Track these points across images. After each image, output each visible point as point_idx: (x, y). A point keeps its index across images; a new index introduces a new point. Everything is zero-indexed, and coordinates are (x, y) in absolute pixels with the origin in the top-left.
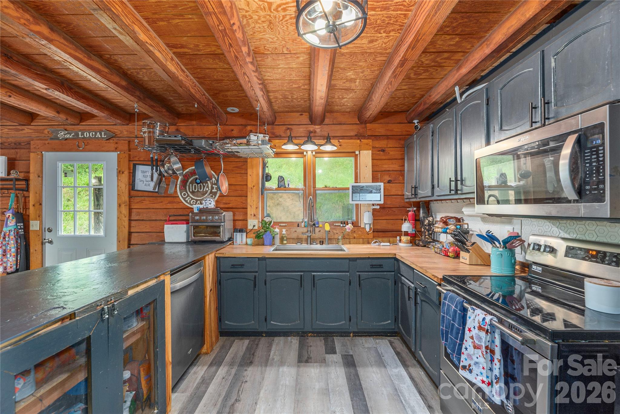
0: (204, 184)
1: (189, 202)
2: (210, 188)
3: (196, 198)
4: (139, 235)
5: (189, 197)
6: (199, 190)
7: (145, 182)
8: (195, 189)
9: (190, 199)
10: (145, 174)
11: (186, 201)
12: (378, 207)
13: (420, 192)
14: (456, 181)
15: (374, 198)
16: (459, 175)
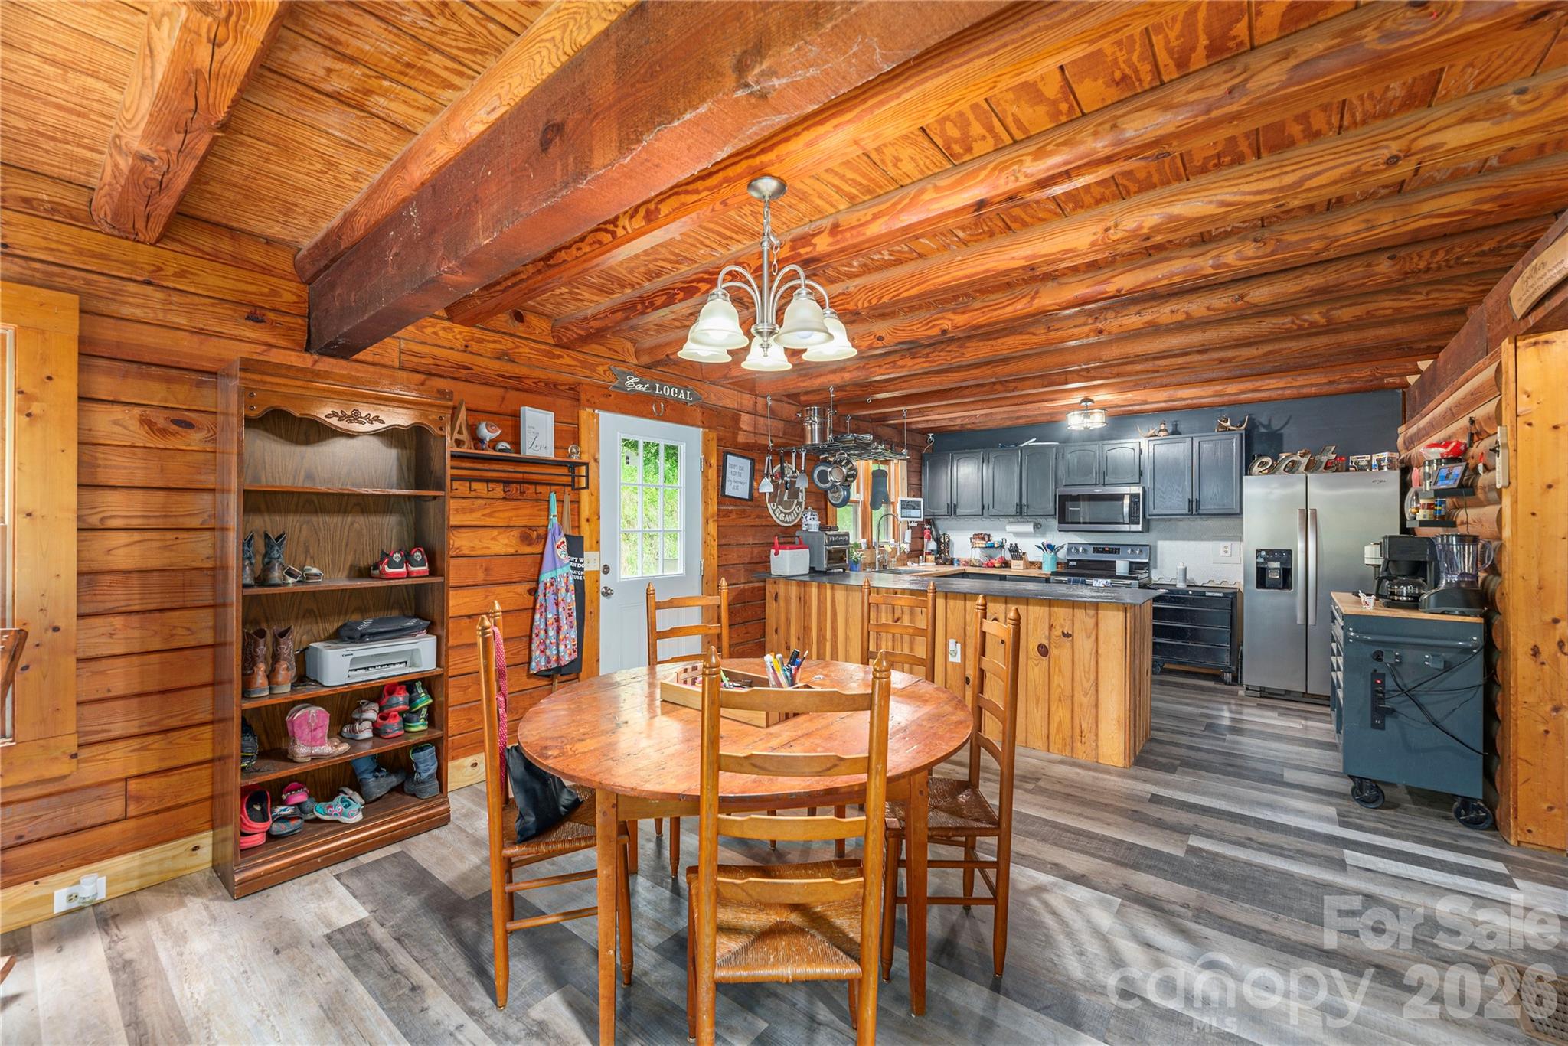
12: (916, 525)
13: (959, 511)
14: (1020, 506)
15: (917, 515)
16: (1024, 501)
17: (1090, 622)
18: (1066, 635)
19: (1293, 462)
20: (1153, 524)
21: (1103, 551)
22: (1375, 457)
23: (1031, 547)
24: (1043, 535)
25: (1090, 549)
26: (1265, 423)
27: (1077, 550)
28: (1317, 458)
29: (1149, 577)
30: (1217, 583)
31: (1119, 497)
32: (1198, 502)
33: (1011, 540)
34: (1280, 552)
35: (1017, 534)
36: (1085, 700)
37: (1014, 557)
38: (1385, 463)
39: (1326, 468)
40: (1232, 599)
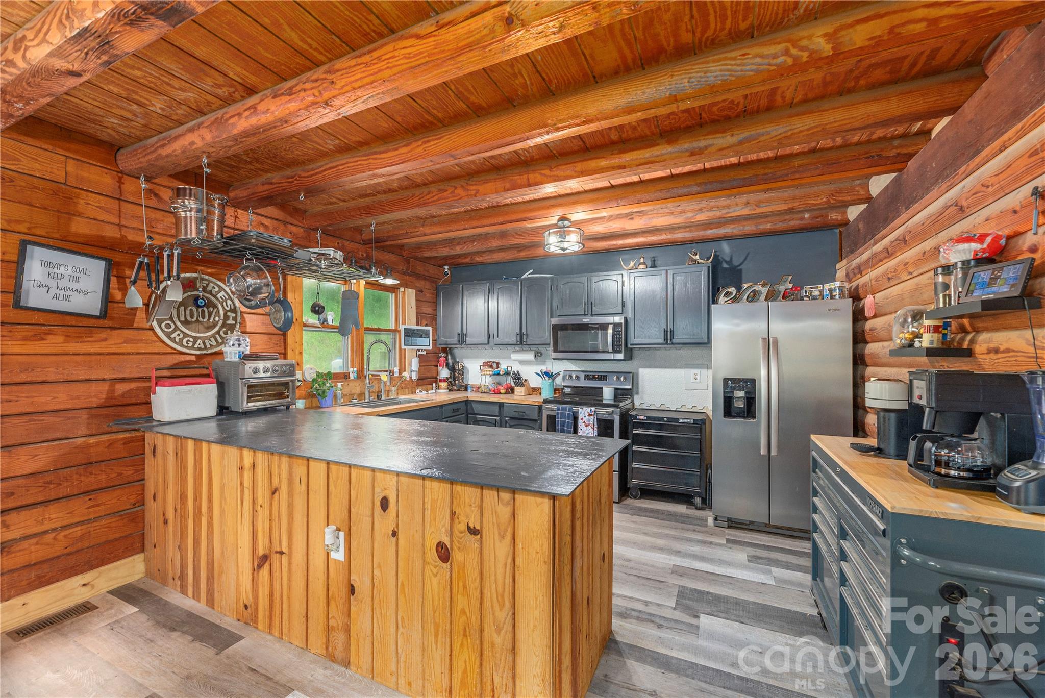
0: (211, 309)
1: (177, 340)
2: (222, 317)
3: (194, 334)
4: (30, 421)
5: (178, 332)
6: (201, 319)
7: (53, 291)
8: (192, 317)
9: (181, 336)
10: (55, 270)
11: (173, 340)
12: (424, 353)
13: (469, 340)
14: (521, 335)
15: (426, 344)
16: (524, 331)
17: (504, 512)
18: (473, 531)
19: (754, 291)
20: (636, 353)
21: (594, 378)
22: (827, 286)
23: (531, 373)
24: (544, 363)
25: (582, 376)
26: (728, 259)
27: (571, 377)
28: (776, 288)
29: (633, 402)
30: (688, 408)
31: (604, 327)
32: (672, 331)
33: (516, 368)
34: (745, 381)
35: (522, 362)
36: (498, 640)
37: (518, 384)
38: (837, 293)
39: (784, 297)
40: (700, 425)
